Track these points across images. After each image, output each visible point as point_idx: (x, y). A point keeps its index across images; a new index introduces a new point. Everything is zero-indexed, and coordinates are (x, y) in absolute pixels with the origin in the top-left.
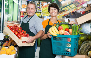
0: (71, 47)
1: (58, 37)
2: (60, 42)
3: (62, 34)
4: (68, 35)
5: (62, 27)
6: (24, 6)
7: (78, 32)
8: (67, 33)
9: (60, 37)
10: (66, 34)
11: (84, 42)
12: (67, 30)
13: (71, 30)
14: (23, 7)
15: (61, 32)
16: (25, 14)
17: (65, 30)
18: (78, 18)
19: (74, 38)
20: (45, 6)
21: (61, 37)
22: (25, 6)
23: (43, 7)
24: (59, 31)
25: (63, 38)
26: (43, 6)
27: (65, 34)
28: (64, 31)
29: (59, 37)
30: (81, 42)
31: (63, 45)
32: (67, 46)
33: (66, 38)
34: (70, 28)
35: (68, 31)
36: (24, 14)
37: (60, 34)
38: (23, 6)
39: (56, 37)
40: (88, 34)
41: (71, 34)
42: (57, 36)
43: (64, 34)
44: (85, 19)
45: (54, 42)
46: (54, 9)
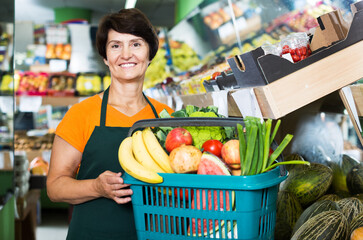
0: (236, 237)
1: (165, 187)
2: (180, 212)
3: (188, 170)
4: (219, 173)
5: (186, 135)
6: (59, 50)
8: (211, 164)
9: (175, 188)
10: (210, 169)
11: (308, 210)
12: (212, 148)
13: (232, 149)
14: (54, 57)
15: (180, 158)
16: (58, 83)
17: (205, 149)
19: (249, 187)
21: (181, 188)
22: (63, 51)
24: (168, 152)
25: (192, 190)
27: (203, 171)
28: (197, 153)
29: (170, 188)
30: (299, 208)
31: (193, 228)
32: (218, 236)
33: (209, 189)
34: (227, 139)
35: (219, 155)
36: (54, 81)
37: (178, 171)
38: (55, 52)
39: (154, 185)
40: (329, 164)
41: (236, 166)
42: (159, 179)
43: (195, 172)
44: (307, 86)
45: (146, 215)
46: (132, 41)
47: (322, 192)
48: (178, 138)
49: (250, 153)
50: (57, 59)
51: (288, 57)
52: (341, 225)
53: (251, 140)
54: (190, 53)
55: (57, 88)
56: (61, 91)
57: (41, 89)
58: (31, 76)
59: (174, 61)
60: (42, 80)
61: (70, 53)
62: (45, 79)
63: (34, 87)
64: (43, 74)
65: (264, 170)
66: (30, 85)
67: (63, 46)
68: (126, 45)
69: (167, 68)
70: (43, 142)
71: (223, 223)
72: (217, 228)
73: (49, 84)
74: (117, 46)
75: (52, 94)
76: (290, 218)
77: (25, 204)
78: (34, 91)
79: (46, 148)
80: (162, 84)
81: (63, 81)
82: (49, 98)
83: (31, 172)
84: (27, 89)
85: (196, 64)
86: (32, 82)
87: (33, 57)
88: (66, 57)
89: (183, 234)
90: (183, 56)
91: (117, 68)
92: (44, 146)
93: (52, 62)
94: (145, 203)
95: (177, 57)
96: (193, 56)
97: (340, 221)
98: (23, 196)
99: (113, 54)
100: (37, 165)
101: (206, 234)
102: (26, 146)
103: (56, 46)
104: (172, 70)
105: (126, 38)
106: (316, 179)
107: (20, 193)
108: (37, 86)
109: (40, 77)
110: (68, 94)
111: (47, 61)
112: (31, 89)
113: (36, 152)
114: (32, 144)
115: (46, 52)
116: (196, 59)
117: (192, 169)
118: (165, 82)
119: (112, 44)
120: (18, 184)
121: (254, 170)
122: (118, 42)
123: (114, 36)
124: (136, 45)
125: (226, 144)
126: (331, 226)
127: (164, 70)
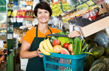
3: (58, 52)
4: (67, 54)
5: (59, 41)
6: (29, 3)
7: (83, 50)
8: (65, 51)
10: (64, 53)
11: (95, 62)
12: (66, 46)
13: (71, 47)
14: (28, 5)
15: (56, 49)
16: (28, 14)
18: (84, 26)
19: (75, 59)
20: (56, 3)
21: (56, 57)
22: (31, 3)
23: (53, 4)
24: (53, 46)
25: (59, 58)
26: (53, 2)
27: (62, 53)
28: (61, 47)
31: (59, 68)
33: (64, 58)
35: (67, 48)
36: (27, 13)
37: (55, 52)
38: (28, 3)
39: (49, 56)
43: (60, 53)
44: (95, 28)
45: (47, 64)
46: (45, 11)
47: (101, 55)
48: (56, 43)
49: (75, 49)
50: (29, 5)
51: (90, 19)
52: (104, 68)
53: (76, 46)
54: (68, 5)
55: (28, 15)
56: (29, 16)
57: (23, 16)
58: (20, 12)
59: (63, 7)
60: (23, 13)
61: (32, 4)
62: (24, 12)
63: (21, 15)
64: (24, 11)
65: (80, 54)
66: (20, 14)
67: (31, 1)
68: (43, 13)
69: (61, 9)
70: (24, 31)
71: (67, 68)
72: (66, 69)
73: (26, 14)
74: (40, 13)
75: (26, 17)
76: (90, 63)
77: (17, 52)
78: (21, 16)
79: (24, 33)
80: (58, 17)
81: (30, 13)
82: (25, 18)
83: (19, 42)
84: (19, 16)
85: (70, 9)
86: (21, 14)
87: (22, 5)
88: (31, 5)
89: (57, 70)
90: (66, 6)
91: (40, 19)
92: (24, 32)
93: (27, 6)
94: (46, 60)
95: (64, 6)
96: (69, 6)
97: (103, 67)
98: (16, 49)
99: (39, 15)
100: (21, 40)
101: (63, 70)
102: (19, 32)
103: (28, 1)
104: (62, 10)
105: (43, 11)
106: (99, 51)
107: (15, 49)
108: (22, 15)
109: (23, 12)
110: (31, 17)
111: (26, 6)
112: (20, 16)
113: (21, 34)
114: (20, 32)
115: (26, 3)
116: (70, 7)
117: (59, 52)
118: (59, 16)
119: (39, 12)
120: (15, 46)
121: (77, 54)
122: (41, 12)
123: (39, 10)
124: (46, 13)
125: (69, 45)
126: (101, 68)
127: (60, 10)
